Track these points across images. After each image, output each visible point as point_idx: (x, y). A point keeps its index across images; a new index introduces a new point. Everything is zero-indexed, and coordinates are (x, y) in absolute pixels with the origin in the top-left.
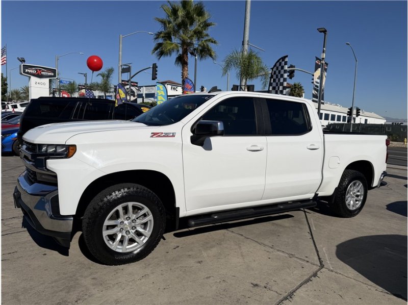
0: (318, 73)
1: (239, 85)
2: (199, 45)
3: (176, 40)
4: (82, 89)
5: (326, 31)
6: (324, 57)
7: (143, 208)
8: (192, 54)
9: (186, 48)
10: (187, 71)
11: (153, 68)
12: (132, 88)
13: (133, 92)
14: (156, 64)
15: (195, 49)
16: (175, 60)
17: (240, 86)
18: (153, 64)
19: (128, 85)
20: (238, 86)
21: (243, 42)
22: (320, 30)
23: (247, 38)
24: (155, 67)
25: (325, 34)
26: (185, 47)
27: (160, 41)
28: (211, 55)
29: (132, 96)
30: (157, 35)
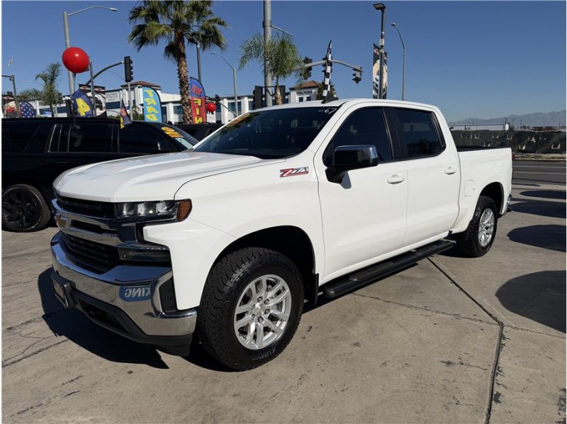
0: (377, 67)
1: (263, 85)
2: (202, 28)
3: (164, 21)
4: (9, 101)
5: (384, 8)
6: (383, 44)
7: (277, 281)
8: (191, 41)
9: (181, 33)
10: (186, 66)
11: (125, 63)
12: (96, 96)
13: (99, 102)
14: (129, 57)
15: (194, 34)
16: (164, 51)
17: (266, 87)
18: (125, 58)
19: (90, 91)
20: (262, 88)
21: (264, 23)
22: (377, 6)
23: (269, 18)
24: (128, 62)
25: (383, 11)
26: (179, 32)
27: (140, 21)
28: (219, 43)
29: (98, 109)
30: (134, 12)
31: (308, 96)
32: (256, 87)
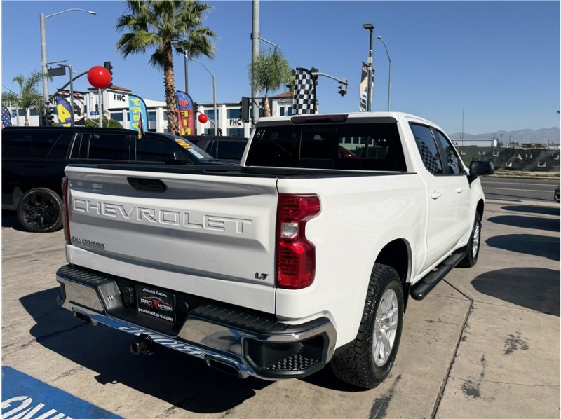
0: (365, 83)
1: (250, 97)
2: (191, 38)
3: (153, 29)
5: (373, 28)
6: (372, 62)
8: (179, 50)
9: (169, 43)
10: (173, 75)
13: (78, 108)
14: (109, 63)
15: (182, 43)
16: (150, 58)
17: (253, 99)
18: (105, 63)
19: (68, 96)
20: (248, 99)
21: (252, 35)
22: (366, 26)
23: (257, 30)
24: (108, 66)
25: (371, 31)
26: (167, 41)
27: (128, 30)
29: (76, 115)
30: (122, 20)
31: (290, 106)
32: (243, 98)
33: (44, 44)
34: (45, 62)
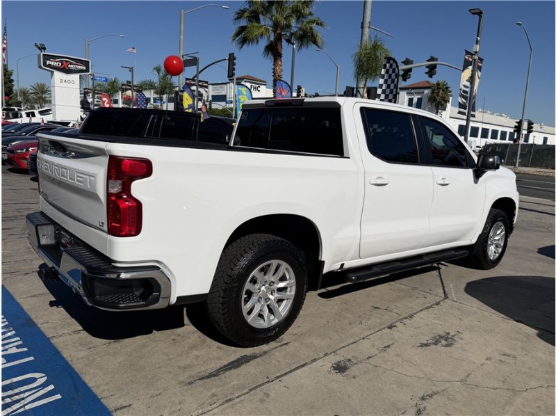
0: (467, 73)
1: (355, 86)
2: (300, 29)
3: (266, 21)
4: (127, 90)
5: (481, 13)
6: (478, 50)
8: (289, 41)
9: (280, 34)
10: (281, 65)
11: (229, 60)
12: (199, 89)
13: (201, 95)
14: (233, 54)
15: (292, 34)
16: (263, 50)
17: (357, 88)
18: (230, 54)
19: (194, 85)
20: (353, 89)
21: (362, 24)
22: (473, 11)
23: (368, 19)
24: (232, 58)
25: (480, 17)
26: (278, 32)
27: (243, 23)
28: (315, 42)
30: (239, 14)
31: (419, 97)
32: (347, 87)
33: (182, 37)
34: (182, 54)
